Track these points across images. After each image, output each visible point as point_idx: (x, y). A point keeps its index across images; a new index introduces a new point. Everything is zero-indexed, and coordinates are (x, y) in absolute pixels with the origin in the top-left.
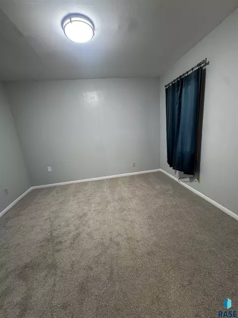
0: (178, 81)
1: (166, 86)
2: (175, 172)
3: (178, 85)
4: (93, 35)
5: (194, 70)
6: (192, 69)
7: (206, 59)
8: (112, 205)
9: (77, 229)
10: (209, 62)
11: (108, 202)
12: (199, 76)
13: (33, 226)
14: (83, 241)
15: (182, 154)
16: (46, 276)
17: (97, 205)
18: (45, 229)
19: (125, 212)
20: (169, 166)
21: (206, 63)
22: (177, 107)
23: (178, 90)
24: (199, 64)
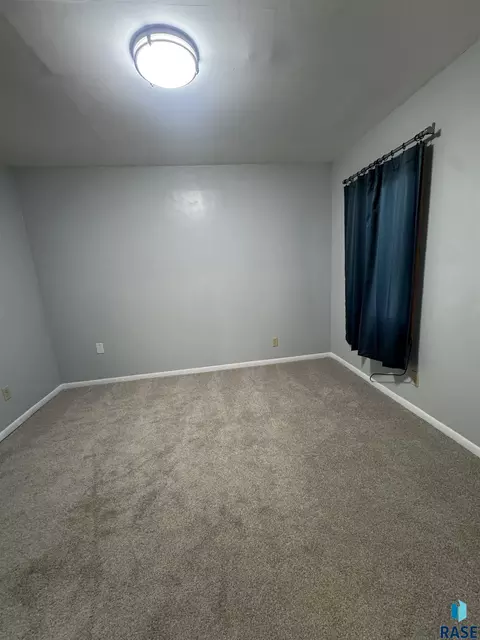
0: (372, 172)
1: (345, 182)
2: (363, 362)
3: (372, 179)
4: (195, 71)
5: (407, 148)
6: (404, 146)
7: (434, 124)
8: (228, 429)
9: (149, 484)
10: (440, 131)
11: (220, 424)
12: (419, 160)
13: (56, 473)
14: (161, 511)
15: (379, 323)
16: (75, 595)
17: (195, 429)
18: (82, 481)
19: (255, 447)
20: (349, 347)
21: (433, 132)
22: (368, 225)
23: (371, 189)
24: (419, 136)
